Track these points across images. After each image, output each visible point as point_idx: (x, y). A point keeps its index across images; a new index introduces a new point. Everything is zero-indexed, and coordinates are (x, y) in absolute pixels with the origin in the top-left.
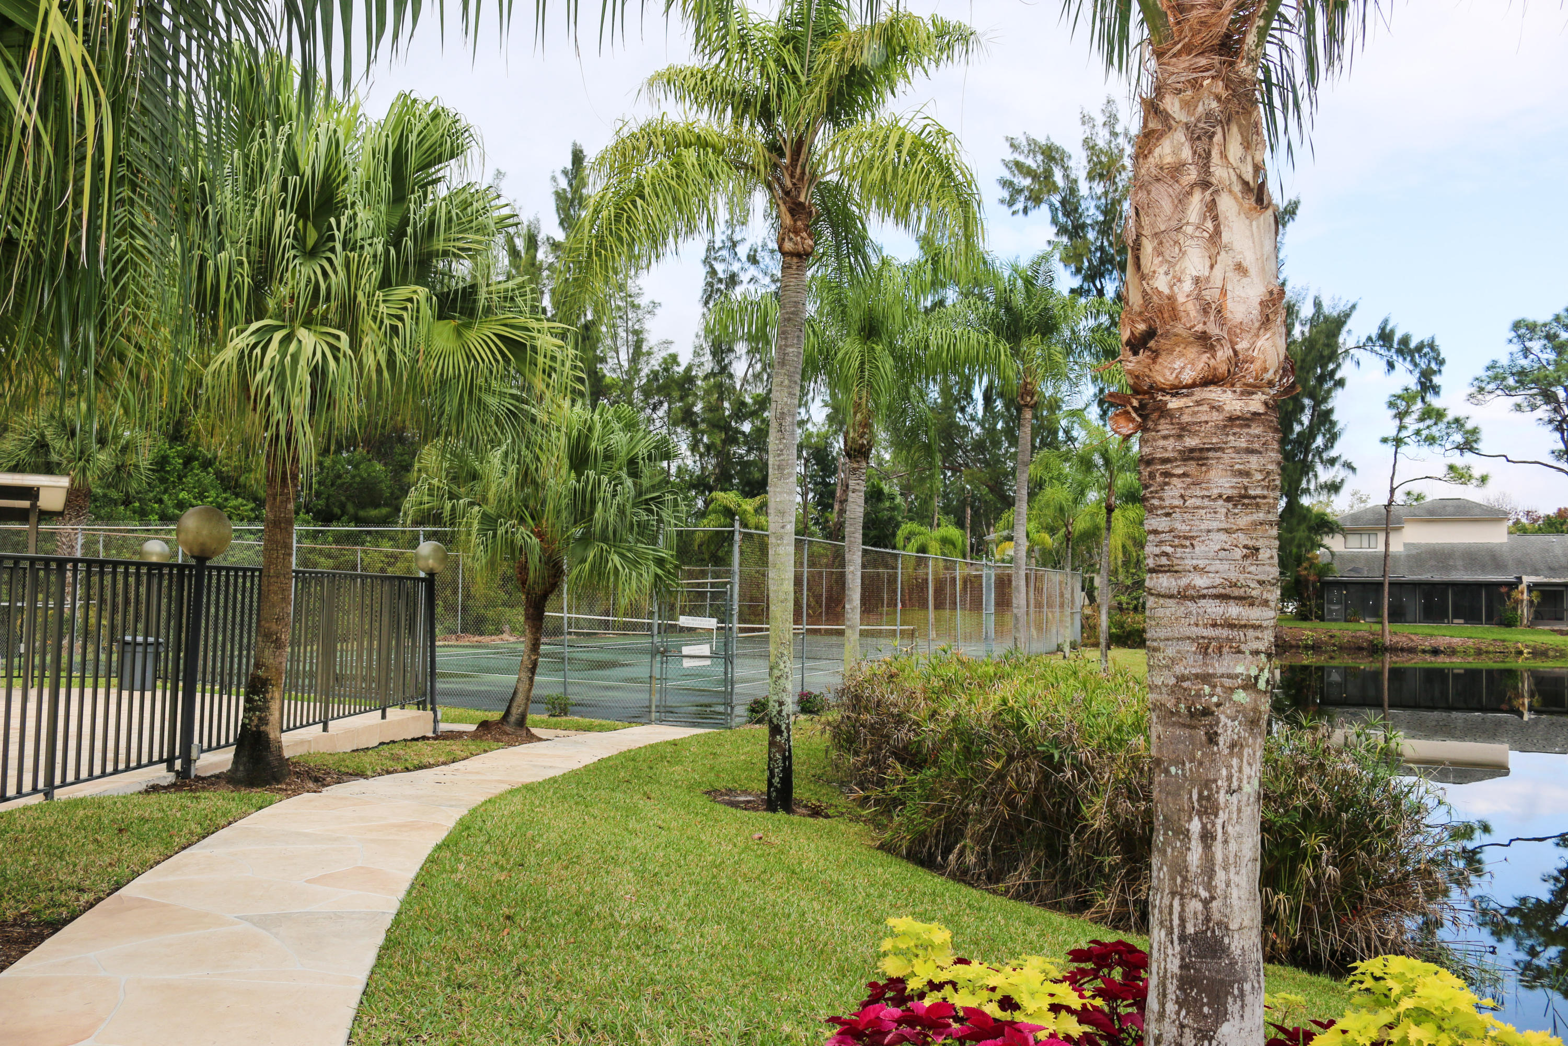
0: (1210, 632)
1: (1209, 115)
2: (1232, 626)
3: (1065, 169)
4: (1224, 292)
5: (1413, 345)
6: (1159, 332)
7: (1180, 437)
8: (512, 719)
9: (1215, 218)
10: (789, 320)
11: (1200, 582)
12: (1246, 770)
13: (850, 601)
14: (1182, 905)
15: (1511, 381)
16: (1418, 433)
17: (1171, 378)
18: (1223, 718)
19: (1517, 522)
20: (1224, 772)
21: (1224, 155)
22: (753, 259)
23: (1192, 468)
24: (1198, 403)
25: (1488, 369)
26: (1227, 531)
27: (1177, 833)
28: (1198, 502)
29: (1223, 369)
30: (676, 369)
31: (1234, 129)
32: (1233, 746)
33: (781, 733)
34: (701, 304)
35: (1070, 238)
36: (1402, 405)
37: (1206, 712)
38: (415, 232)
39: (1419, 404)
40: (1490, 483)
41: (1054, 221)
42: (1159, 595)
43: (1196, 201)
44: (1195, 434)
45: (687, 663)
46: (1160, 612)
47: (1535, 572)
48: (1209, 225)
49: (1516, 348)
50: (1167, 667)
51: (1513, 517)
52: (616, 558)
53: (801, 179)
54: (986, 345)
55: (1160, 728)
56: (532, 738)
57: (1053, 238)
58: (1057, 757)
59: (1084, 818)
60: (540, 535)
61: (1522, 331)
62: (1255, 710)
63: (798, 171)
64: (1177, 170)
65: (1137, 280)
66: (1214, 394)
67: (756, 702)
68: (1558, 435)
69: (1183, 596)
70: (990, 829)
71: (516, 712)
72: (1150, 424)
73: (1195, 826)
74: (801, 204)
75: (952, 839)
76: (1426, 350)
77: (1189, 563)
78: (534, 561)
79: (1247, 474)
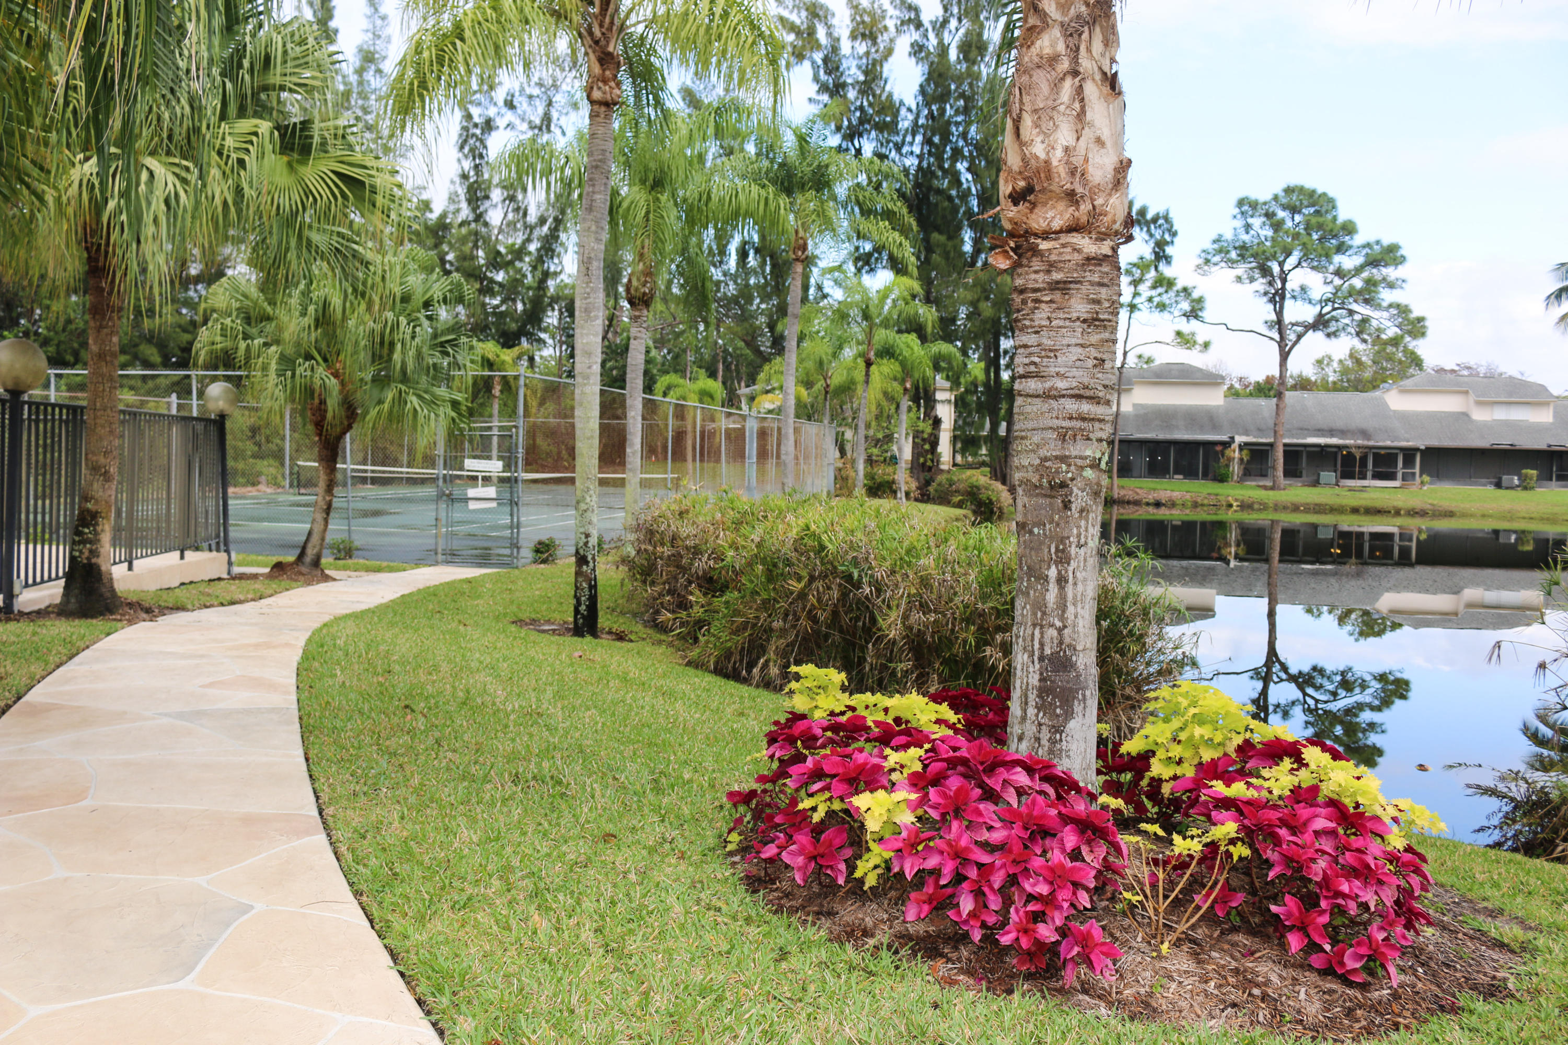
0: (1066, 424)
1: (1079, 17)
2: (1084, 419)
3: (829, 27)
4: (1086, 160)
5: (1149, 216)
6: (1037, 188)
7: (1048, 272)
8: (308, 559)
9: (1082, 100)
10: (597, 167)
11: (1061, 384)
12: (1091, 529)
13: (632, 445)
14: (1042, 633)
15: (1233, 255)
16: (1150, 300)
17: (1043, 225)
18: (1075, 490)
19: (1231, 387)
20: (1075, 531)
21: (1089, 50)
22: (510, 105)
23: (1057, 296)
24: (1064, 246)
25: (1214, 242)
26: (1082, 346)
27: (1038, 578)
28: (1061, 323)
29: (1084, 219)
30: (429, 215)
31: (1098, 29)
32: (1082, 511)
33: (587, 563)
34: (456, 149)
35: (831, 96)
36: (1137, 273)
37: (1063, 485)
38: (252, 64)
39: (1152, 274)
40: (1212, 348)
41: (816, 79)
42: (1028, 396)
43: (1068, 86)
44: (1060, 270)
45: (472, 505)
46: (1028, 409)
47: (1246, 433)
48: (1077, 105)
49: (1239, 223)
50: (1033, 451)
51: (1228, 382)
52: (415, 400)
53: (610, 29)
54: (767, 199)
55: (1026, 499)
56: (327, 578)
57: (814, 95)
58: (856, 575)
59: (880, 629)
60: (336, 375)
61: (1246, 208)
62: (1098, 484)
63: (607, 20)
64: (1054, 59)
65: (1016, 146)
66: (1076, 239)
67: (540, 543)
68: (1271, 307)
69: (1047, 395)
70: (792, 644)
71: (311, 552)
72: (1025, 262)
73: (1053, 572)
74: (610, 55)
75: (754, 656)
76: (1161, 221)
77: (1053, 370)
78: (333, 404)
79: (1098, 302)
